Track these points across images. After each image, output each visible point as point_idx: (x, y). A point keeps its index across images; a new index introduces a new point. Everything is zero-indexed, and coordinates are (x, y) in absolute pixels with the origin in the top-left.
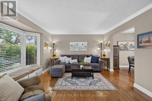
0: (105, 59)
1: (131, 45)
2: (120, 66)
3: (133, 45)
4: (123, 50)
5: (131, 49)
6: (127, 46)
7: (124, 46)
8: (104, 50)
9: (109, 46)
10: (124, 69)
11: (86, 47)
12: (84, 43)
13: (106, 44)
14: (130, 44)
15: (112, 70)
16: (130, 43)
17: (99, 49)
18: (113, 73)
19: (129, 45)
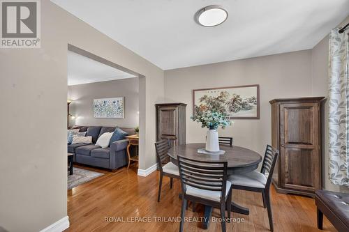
1: (235, 100)
3: (243, 101)
5: (234, 115)
6: (222, 105)
7: (212, 103)
11: (119, 108)
12: (116, 99)
14: (231, 97)
16: (232, 93)
19: (229, 98)
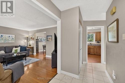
0: (31, 48)
2: (39, 51)
3: (45, 39)
4: (40, 42)
6: (42, 40)
8: (30, 42)
9: (33, 39)
10: (41, 52)
11: (13, 39)
13: (31, 38)
15: (35, 54)
16: (43, 38)
17: (26, 41)
18: (36, 55)
